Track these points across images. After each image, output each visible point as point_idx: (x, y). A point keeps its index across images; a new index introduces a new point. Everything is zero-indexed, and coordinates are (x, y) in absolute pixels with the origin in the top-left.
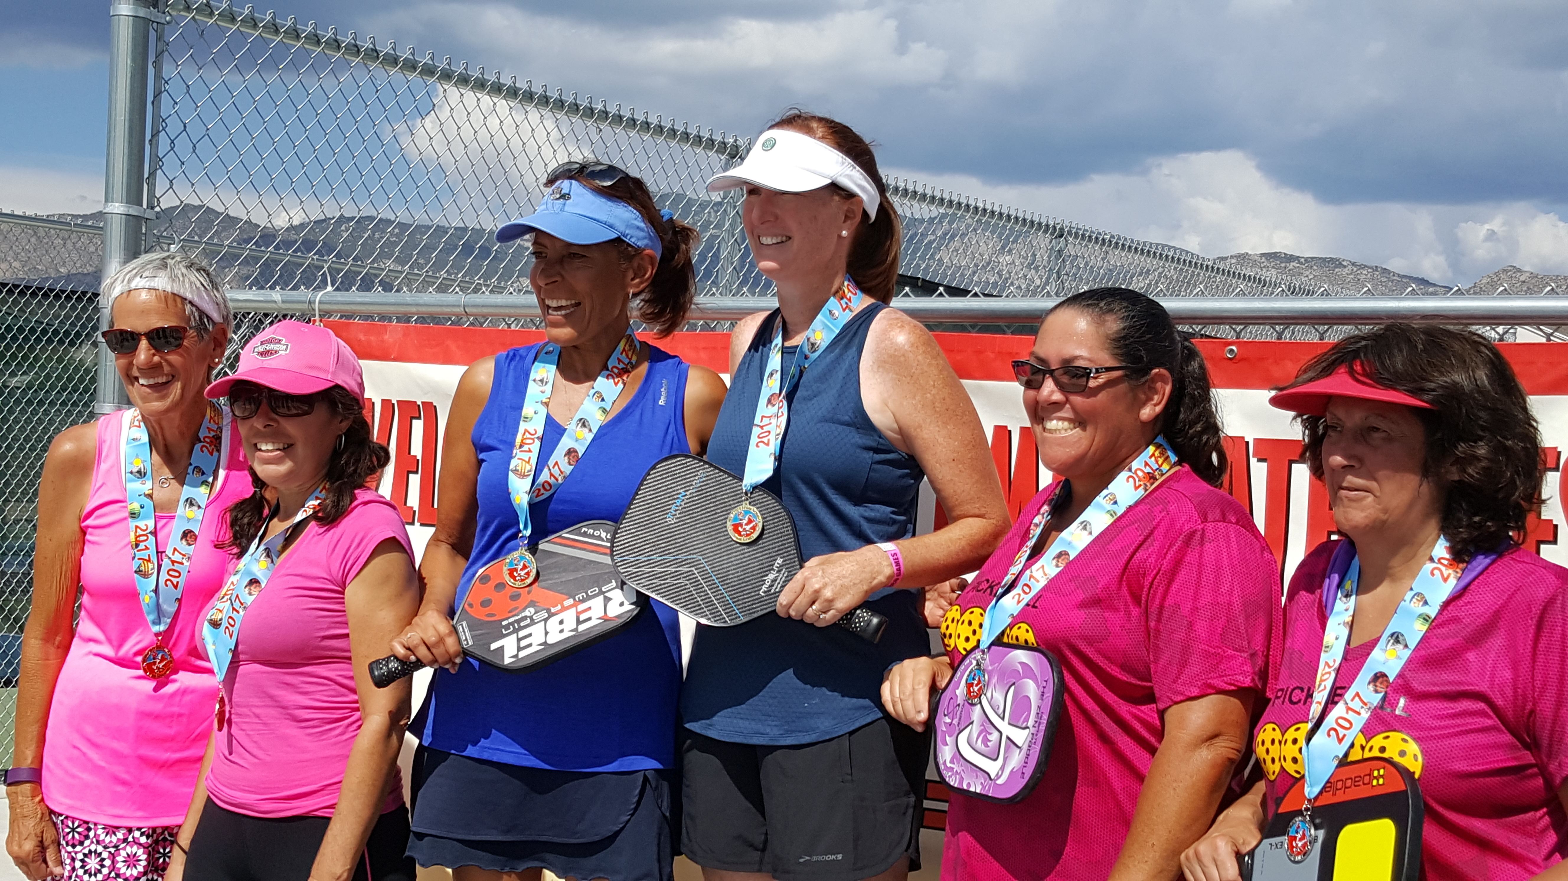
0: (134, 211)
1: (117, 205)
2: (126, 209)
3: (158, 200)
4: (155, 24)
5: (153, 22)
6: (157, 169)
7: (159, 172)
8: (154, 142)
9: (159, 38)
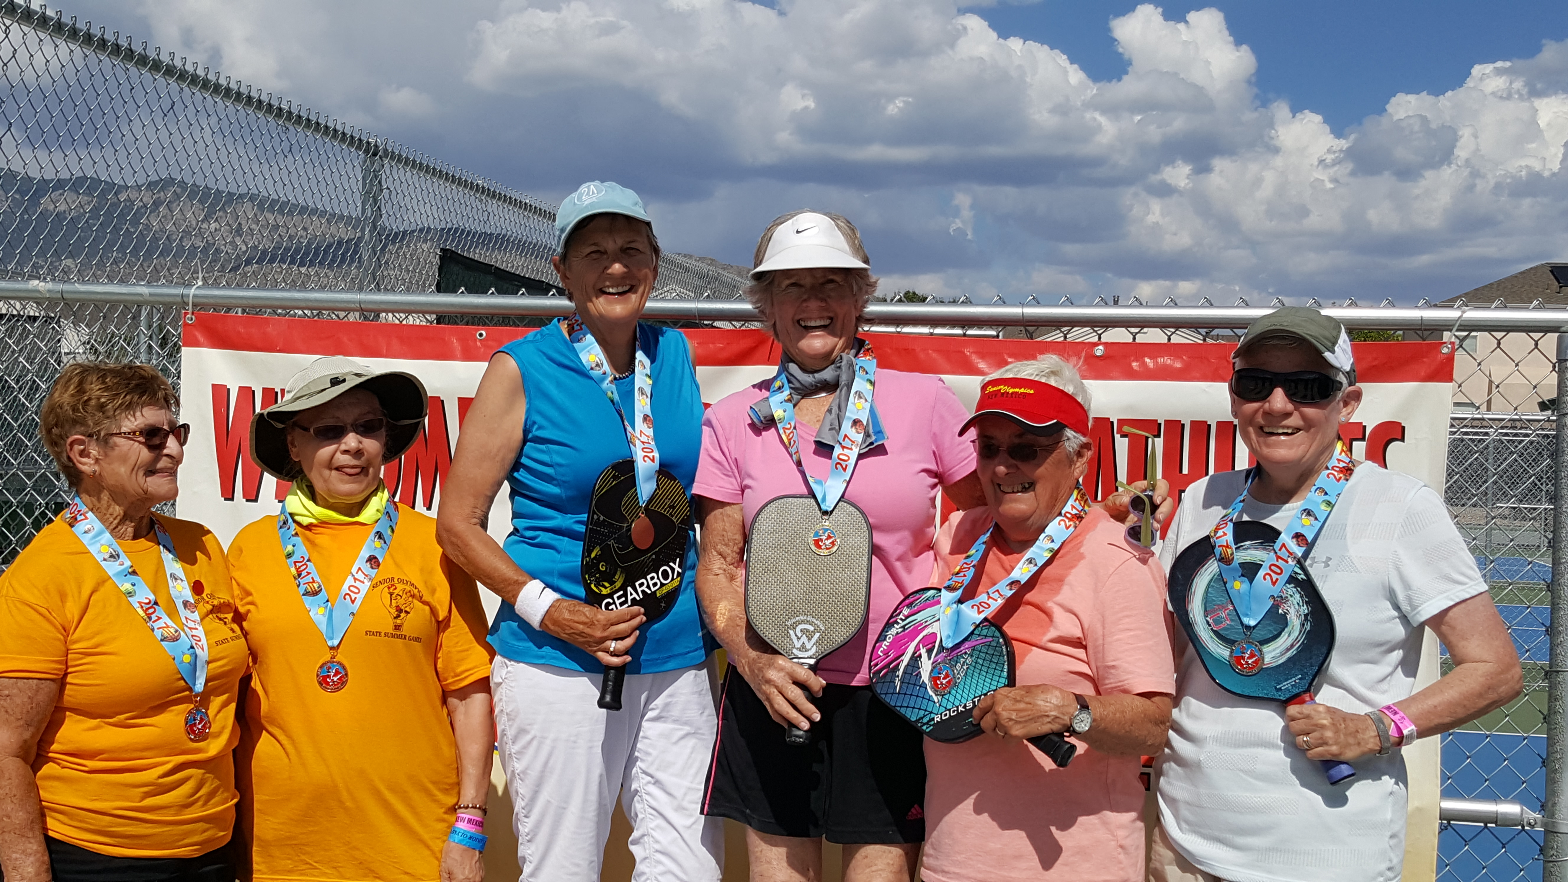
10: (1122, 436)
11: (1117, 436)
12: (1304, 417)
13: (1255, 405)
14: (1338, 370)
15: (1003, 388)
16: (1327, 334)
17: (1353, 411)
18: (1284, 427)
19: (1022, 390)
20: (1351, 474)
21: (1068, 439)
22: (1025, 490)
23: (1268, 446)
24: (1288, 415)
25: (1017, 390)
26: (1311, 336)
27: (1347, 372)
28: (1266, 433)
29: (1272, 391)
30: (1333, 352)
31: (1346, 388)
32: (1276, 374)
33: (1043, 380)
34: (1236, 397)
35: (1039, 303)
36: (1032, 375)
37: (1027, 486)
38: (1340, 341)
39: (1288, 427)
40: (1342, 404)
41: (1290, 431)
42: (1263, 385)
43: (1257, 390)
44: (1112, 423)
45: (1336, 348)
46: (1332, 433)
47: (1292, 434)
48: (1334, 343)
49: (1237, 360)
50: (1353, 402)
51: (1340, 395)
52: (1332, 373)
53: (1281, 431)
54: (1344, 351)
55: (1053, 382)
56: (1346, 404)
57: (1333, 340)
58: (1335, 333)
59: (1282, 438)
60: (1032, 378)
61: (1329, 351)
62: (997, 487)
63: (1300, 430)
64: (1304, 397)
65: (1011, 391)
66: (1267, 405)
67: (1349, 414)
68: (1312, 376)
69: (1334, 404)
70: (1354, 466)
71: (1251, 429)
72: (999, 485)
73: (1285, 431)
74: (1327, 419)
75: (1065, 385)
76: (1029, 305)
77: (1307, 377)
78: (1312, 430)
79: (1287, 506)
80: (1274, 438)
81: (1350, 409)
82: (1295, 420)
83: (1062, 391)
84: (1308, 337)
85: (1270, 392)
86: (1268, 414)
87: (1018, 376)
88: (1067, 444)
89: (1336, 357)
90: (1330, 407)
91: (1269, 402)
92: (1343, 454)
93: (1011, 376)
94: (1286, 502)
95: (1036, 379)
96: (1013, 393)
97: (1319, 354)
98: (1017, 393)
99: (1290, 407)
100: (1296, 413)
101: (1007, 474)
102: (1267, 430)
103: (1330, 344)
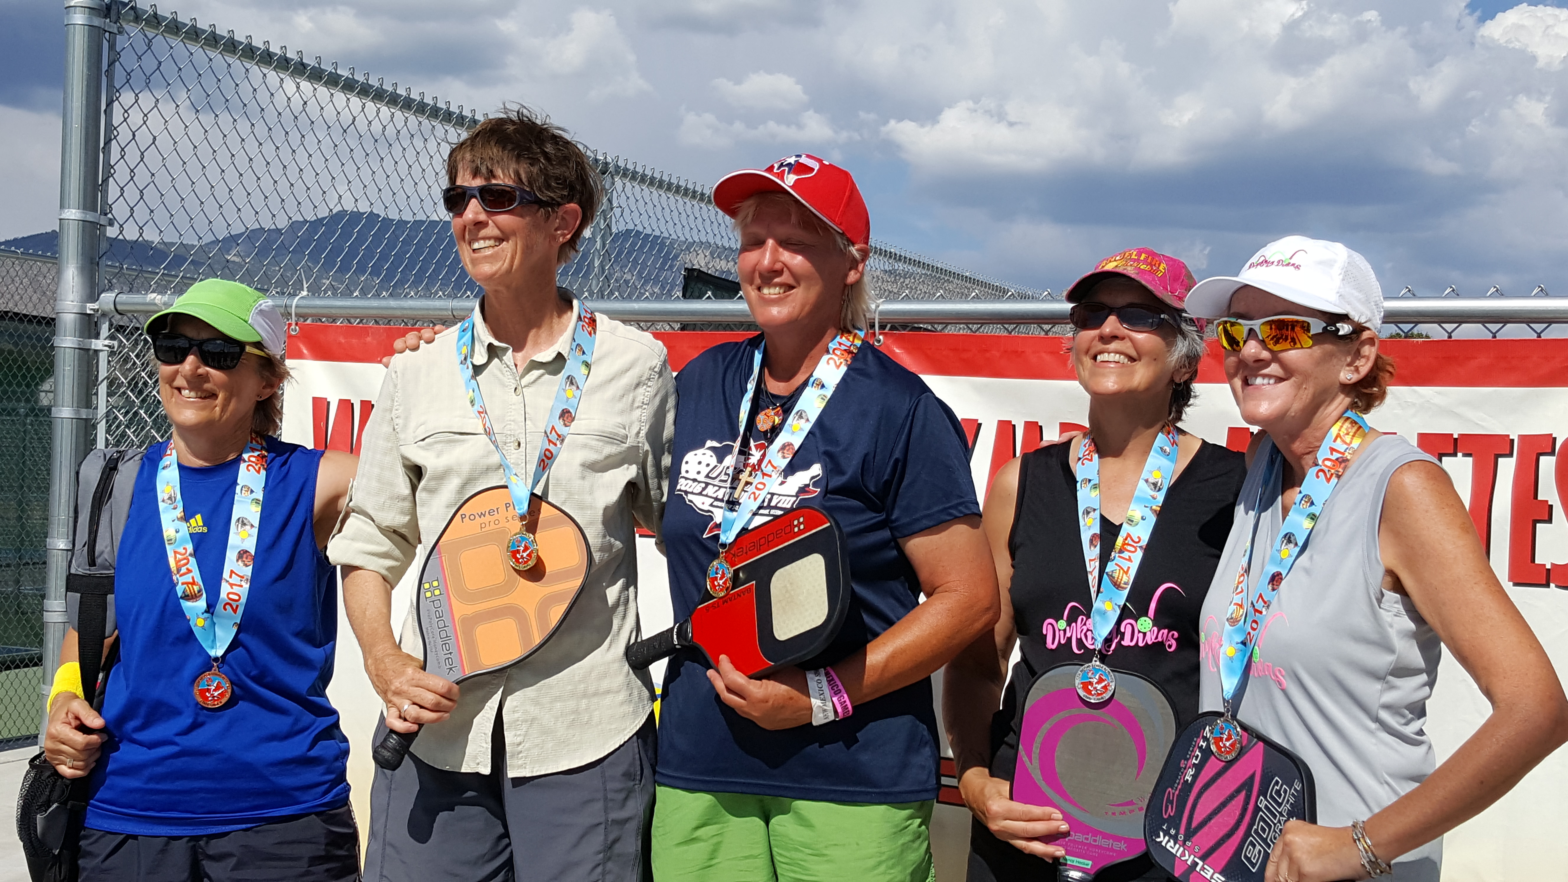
0: (90, 217)
1: (74, 211)
2: (84, 215)
3: (110, 207)
4: (107, 34)
5: (106, 31)
6: (109, 177)
7: (111, 179)
8: (107, 148)
9: (112, 46)
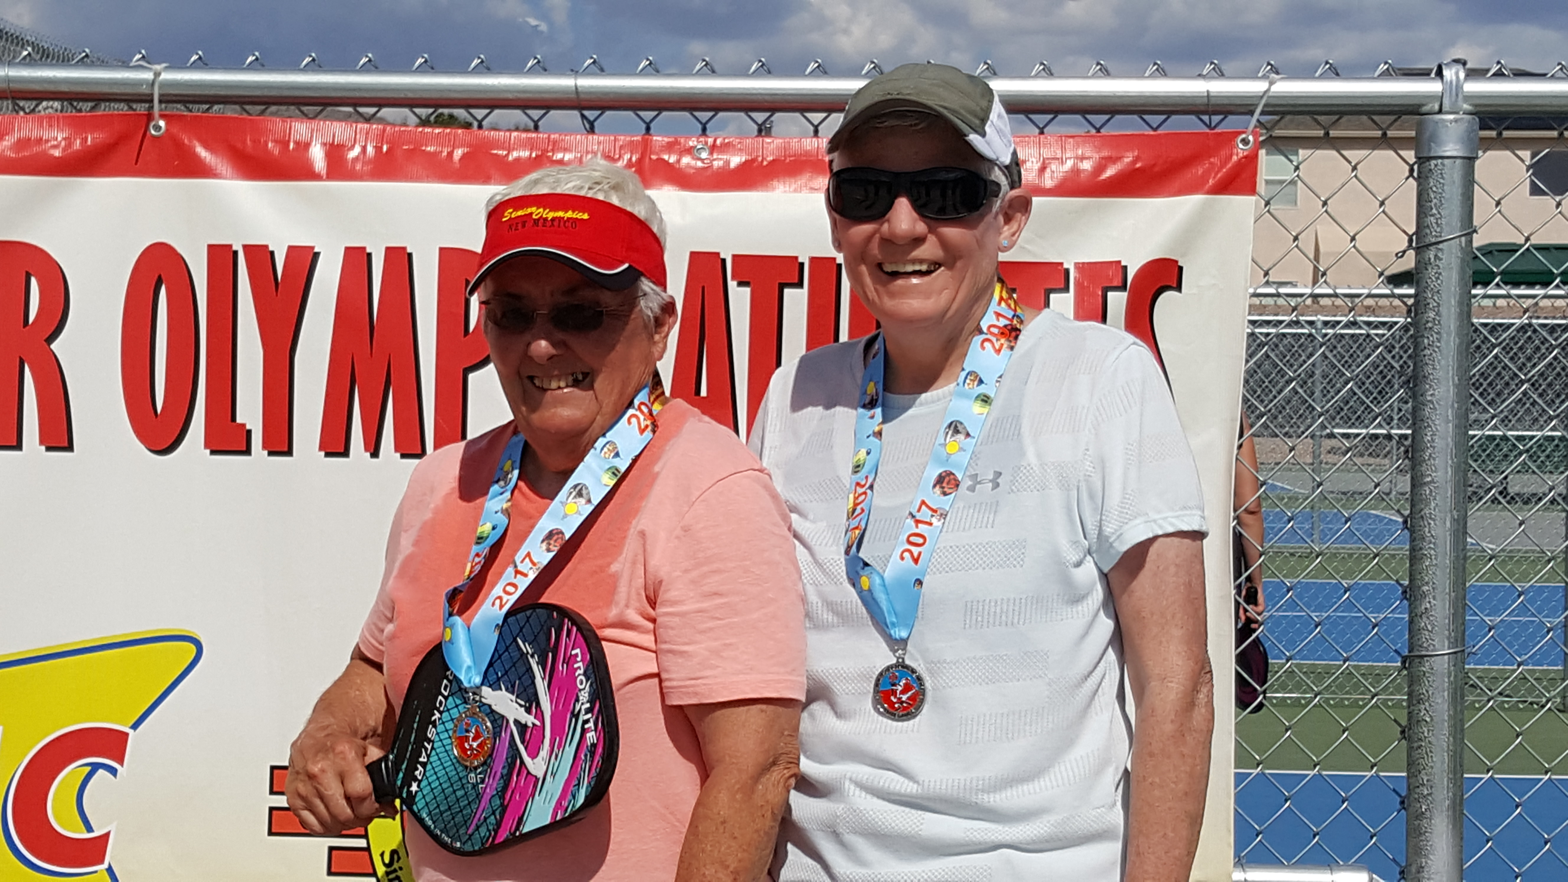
10: (740, 284)
11: (732, 284)
12: (944, 243)
13: (867, 228)
14: (992, 163)
15: (536, 212)
16: (972, 105)
17: (1019, 230)
18: (914, 262)
19: (570, 214)
20: (1016, 338)
21: (645, 295)
22: (576, 383)
23: (892, 295)
24: (919, 241)
25: (560, 214)
26: (945, 108)
27: (1007, 167)
28: (887, 273)
29: (892, 203)
30: (983, 134)
31: (1007, 193)
32: (897, 175)
33: (601, 197)
34: (837, 216)
35: (602, 70)
36: (582, 188)
37: (580, 377)
38: (993, 116)
39: (921, 261)
40: (1001, 219)
41: (924, 268)
42: (876, 194)
43: (868, 203)
44: (724, 261)
45: (987, 128)
46: (987, 268)
47: (928, 273)
48: (984, 120)
49: (835, 155)
50: (1019, 215)
51: (998, 204)
52: (983, 168)
53: (910, 268)
54: (999, 131)
55: (615, 201)
56: (1008, 219)
57: (982, 115)
58: (984, 103)
59: (915, 281)
60: (582, 193)
61: (976, 132)
62: (526, 381)
63: (940, 265)
64: (942, 210)
65: (551, 215)
66: (886, 226)
67: (1013, 235)
68: (952, 176)
69: (989, 218)
70: (1021, 322)
71: (863, 268)
72: (531, 378)
73: (917, 268)
74: (980, 243)
75: (632, 205)
76: (587, 73)
77: (943, 176)
78: (959, 264)
79: (924, 396)
80: (900, 282)
81: (1014, 226)
82: (929, 250)
83: (631, 215)
84: (945, 112)
85: (890, 206)
86: (888, 242)
87: (559, 191)
88: (642, 303)
89: (988, 144)
90: (982, 226)
91: (888, 221)
92: (1003, 304)
93: (545, 191)
94: (925, 390)
95: (589, 195)
96: (554, 219)
97: (961, 136)
98: (560, 219)
99: (921, 227)
100: (932, 239)
101: (551, 358)
102: (889, 268)
103: (977, 122)
